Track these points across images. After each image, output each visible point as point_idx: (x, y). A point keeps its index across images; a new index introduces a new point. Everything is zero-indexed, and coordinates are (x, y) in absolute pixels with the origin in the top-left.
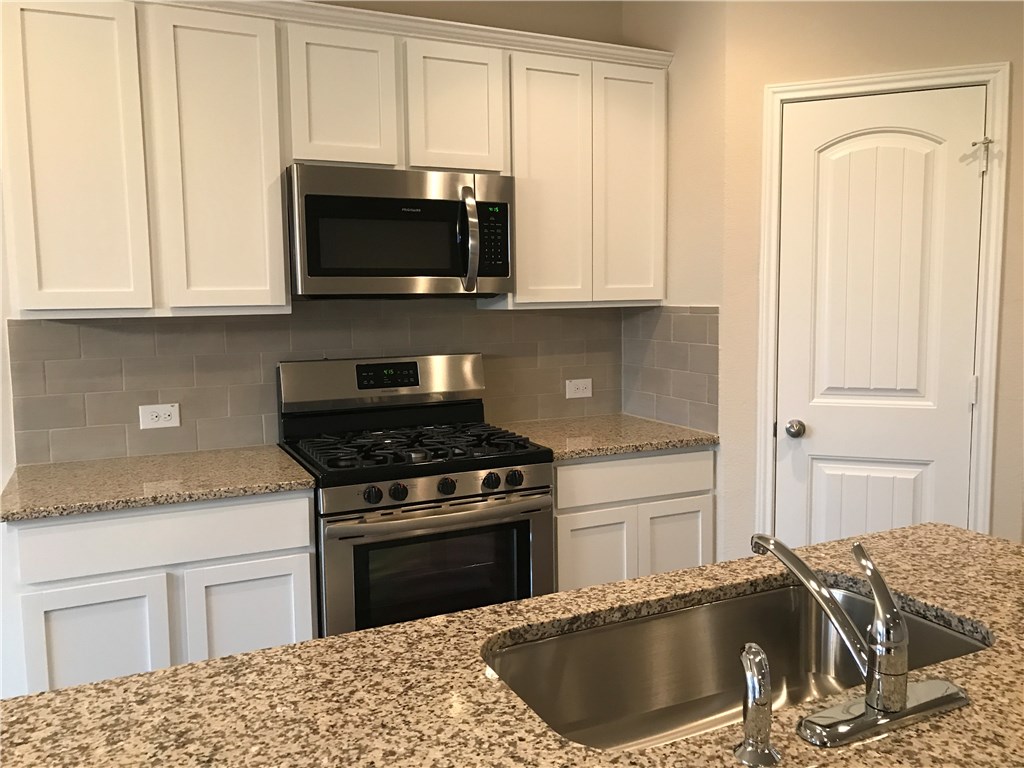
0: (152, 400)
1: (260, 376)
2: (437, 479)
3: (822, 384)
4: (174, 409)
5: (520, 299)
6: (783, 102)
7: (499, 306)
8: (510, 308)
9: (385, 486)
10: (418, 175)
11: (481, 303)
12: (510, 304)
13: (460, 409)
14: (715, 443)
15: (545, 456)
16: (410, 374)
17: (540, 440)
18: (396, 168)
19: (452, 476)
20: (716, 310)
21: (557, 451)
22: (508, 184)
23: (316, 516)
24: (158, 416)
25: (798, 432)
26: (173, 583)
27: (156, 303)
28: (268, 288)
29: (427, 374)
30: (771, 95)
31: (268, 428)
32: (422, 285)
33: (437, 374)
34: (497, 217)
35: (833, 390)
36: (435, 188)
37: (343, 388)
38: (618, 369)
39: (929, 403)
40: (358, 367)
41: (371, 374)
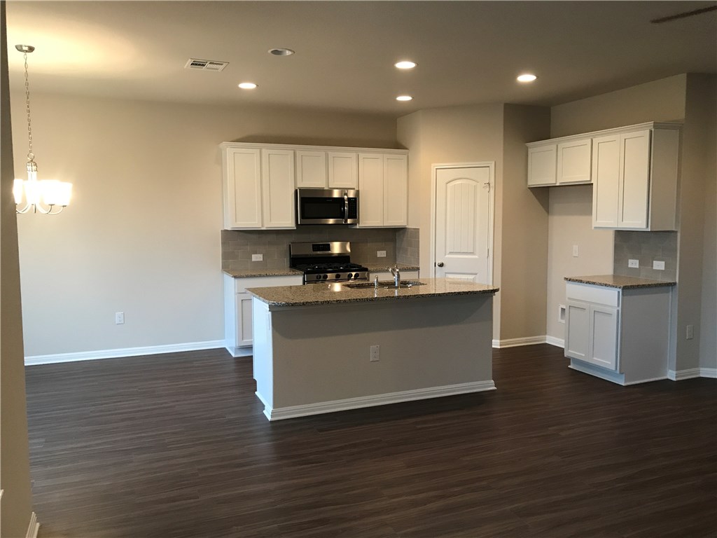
0: (256, 253)
1: (285, 247)
2: (335, 274)
3: (448, 252)
4: (261, 256)
5: (360, 225)
6: (437, 169)
7: (354, 227)
9: (322, 275)
10: (330, 191)
11: (349, 227)
12: (358, 227)
13: (343, 258)
14: (418, 269)
15: (366, 270)
16: (328, 247)
17: (364, 266)
18: (325, 189)
19: (340, 273)
20: (418, 229)
21: (369, 269)
22: (358, 193)
23: (304, 281)
24: (257, 258)
25: (441, 265)
27: (263, 226)
28: (291, 222)
29: (333, 247)
30: (434, 166)
31: (286, 262)
32: (331, 221)
33: (336, 248)
34: (354, 202)
35: (451, 253)
36: (336, 194)
37: (308, 251)
38: (395, 248)
39: (477, 257)
40: (313, 245)
41: (316, 247)
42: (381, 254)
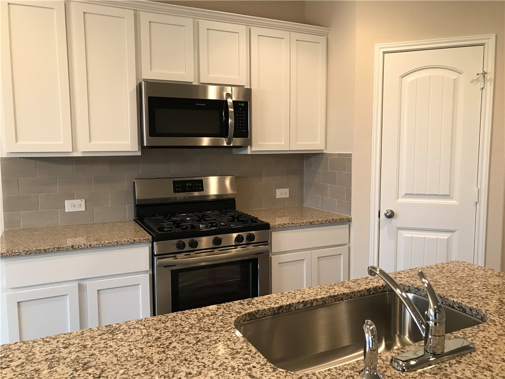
0: (72, 197)
1: (125, 186)
2: (212, 237)
3: (402, 193)
4: (83, 202)
5: (253, 149)
6: (384, 53)
7: (244, 152)
8: (249, 153)
9: (187, 241)
10: (204, 87)
11: (234, 150)
12: (249, 151)
13: (224, 203)
14: (349, 220)
15: (266, 227)
16: (199, 185)
17: (263, 218)
18: (193, 84)
19: (220, 236)
20: (350, 155)
21: (271, 224)
22: (248, 92)
23: (153, 255)
24: (75, 205)
25: (391, 215)
26: (81, 288)
27: (74, 148)
28: (130, 143)
29: (207, 185)
30: (379, 49)
31: (129, 212)
32: (206, 141)
33: (213, 186)
34: (243, 108)
35: (407, 195)
36: (212, 94)
37: (166, 192)
38: (301, 184)
39: (455, 202)
40: (174, 182)
41: (180, 186)
42: (282, 193)
